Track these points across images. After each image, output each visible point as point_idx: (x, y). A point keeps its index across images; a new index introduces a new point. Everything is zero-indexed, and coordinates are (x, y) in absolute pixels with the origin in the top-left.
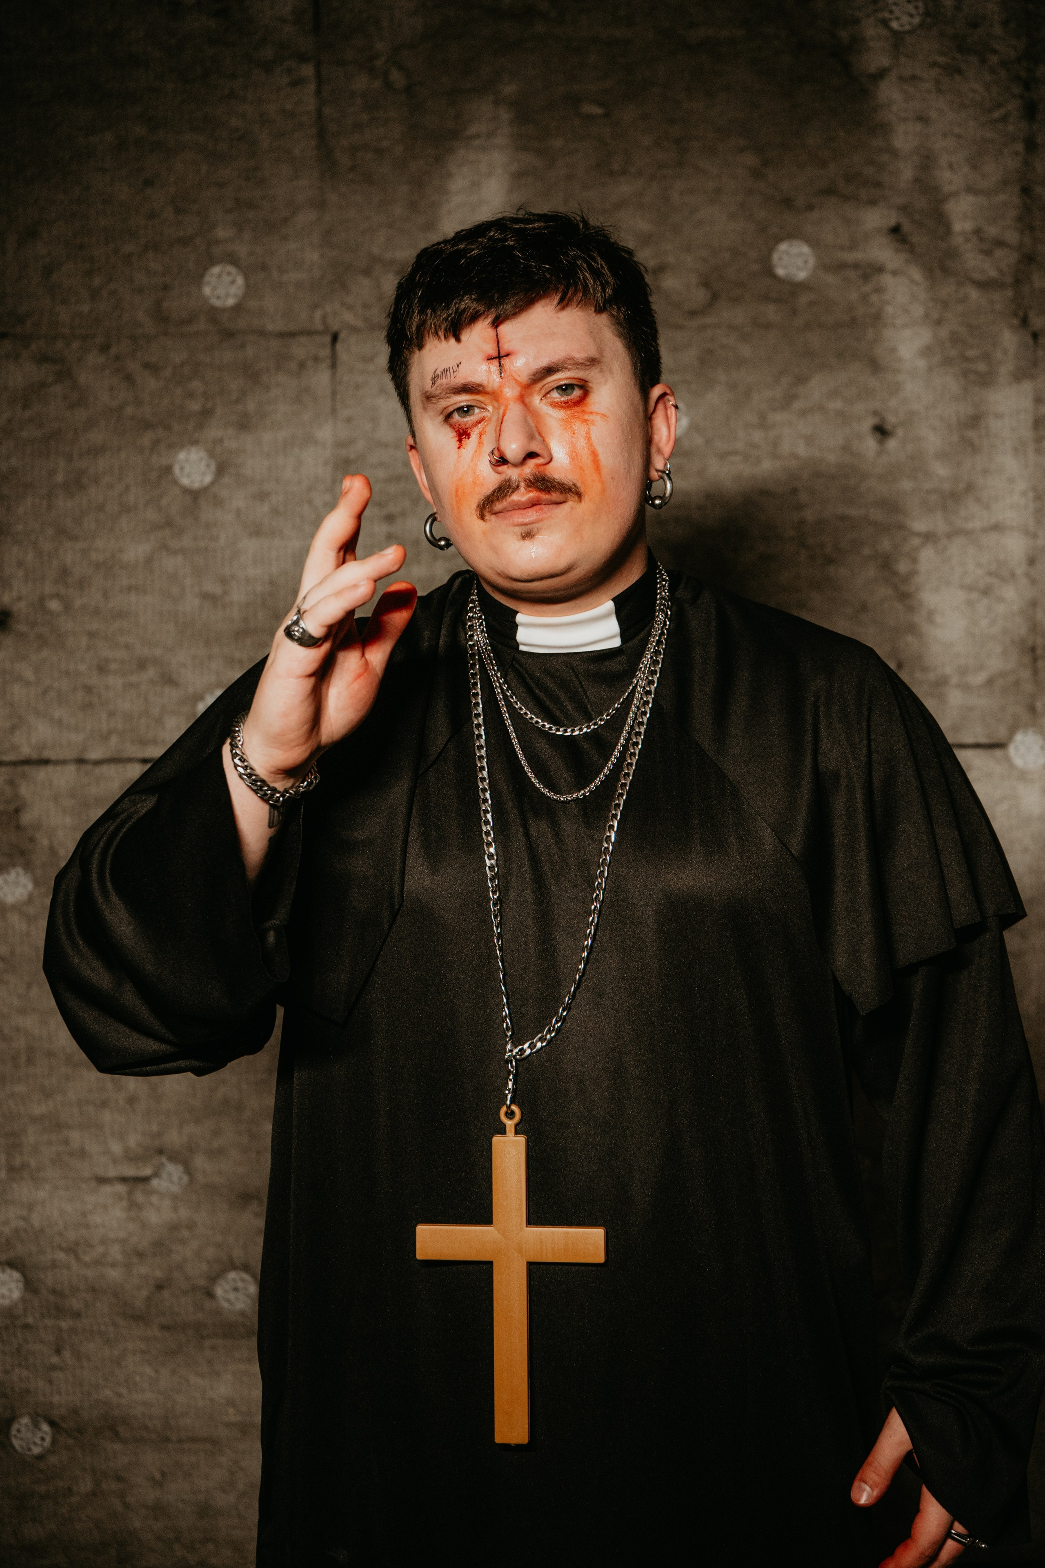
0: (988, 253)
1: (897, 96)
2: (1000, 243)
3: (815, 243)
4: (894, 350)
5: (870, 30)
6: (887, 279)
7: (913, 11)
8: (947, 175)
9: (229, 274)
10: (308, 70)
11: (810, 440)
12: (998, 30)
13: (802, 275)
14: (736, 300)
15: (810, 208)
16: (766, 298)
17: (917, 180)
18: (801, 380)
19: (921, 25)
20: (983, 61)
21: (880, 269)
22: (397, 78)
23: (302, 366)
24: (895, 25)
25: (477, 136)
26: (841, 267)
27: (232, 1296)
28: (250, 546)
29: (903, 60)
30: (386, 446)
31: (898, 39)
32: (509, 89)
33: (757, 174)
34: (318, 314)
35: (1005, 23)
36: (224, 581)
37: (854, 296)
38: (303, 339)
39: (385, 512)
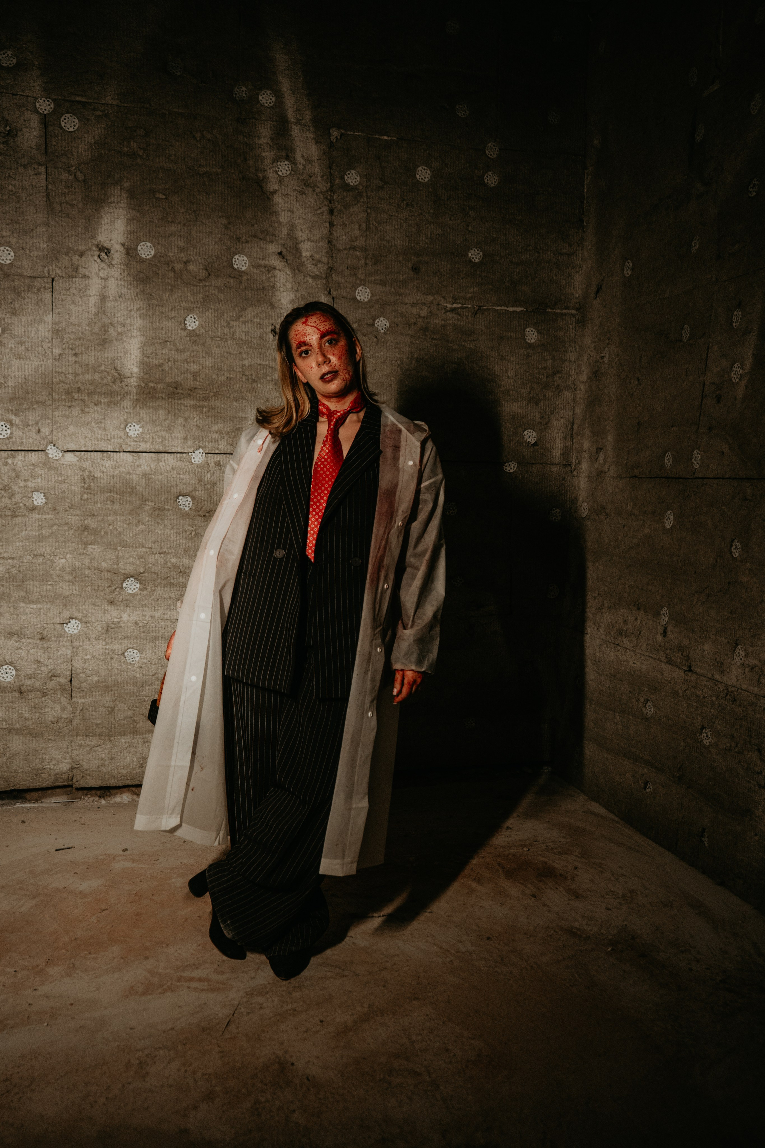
0: (316, 265)
1: (280, 201)
2: (319, 261)
3: (249, 256)
4: (280, 300)
5: (271, 174)
6: (277, 272)
7: (287, 169)
8: (300, 233)
9: (8, 250)
10: (42, 169)
11: (247, 333)
12: (319, 179)
13: (244, 268)
14: (217, 276)
15: (247, 242)
16: (230, 276)
17: (288, 235)
18: (244, 309)
19: (290, 174)
20: (314, 191)
21: (275, 269)
22: (79, 175)
23: (39, 290)
24: (280, 173)
25: (114, 202)
26: (260, 266)
27: (5, 676)
28: (16, 363)
29: (283, 187)
30: (75, 325)
31: (281, 179)
32: (126, 185)
33: (226, 228)
34: (46, 269)
35: (322, 177)
36: (5, 377)
37: (264, 278)
38: (39, 279)
39: (74, 352)
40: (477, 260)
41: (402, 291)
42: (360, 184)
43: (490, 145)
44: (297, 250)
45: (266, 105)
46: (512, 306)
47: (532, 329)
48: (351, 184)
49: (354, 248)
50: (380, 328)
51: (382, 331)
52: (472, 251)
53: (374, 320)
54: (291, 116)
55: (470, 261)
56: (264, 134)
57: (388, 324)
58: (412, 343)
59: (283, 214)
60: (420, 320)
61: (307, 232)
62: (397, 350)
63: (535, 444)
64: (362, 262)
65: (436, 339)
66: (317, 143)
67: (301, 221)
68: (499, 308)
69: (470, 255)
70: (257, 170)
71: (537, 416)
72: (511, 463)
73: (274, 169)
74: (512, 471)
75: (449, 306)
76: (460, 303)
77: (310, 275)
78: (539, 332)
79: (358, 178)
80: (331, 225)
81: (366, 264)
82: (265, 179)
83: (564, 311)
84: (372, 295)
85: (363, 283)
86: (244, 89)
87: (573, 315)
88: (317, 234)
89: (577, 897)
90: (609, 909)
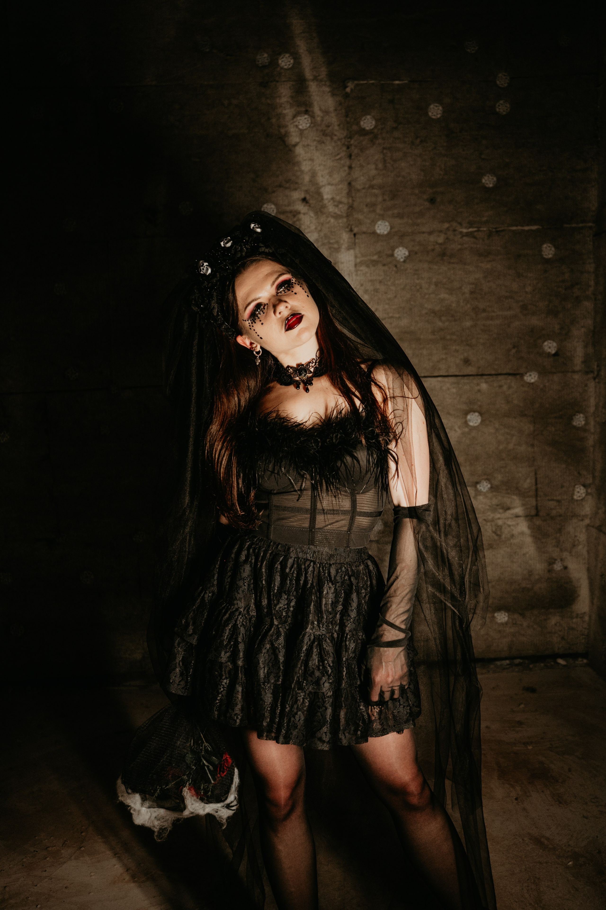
40: (491, 186)
41: (419, 221)
42: (375, 127)
43: (500, 75)
44: (319, 194)
45: (286, 67)
46: (528, 225)
47: (549, 245)
48: (367, 128)
49: (372, 187)
50: (399, 258)
51: (402, 260)
52: (486, 178)
53: (393, 250)
54: (308, 74)
55: (486, 188)
56: (284, 94)
57: (407, 253)
58: (430, 268)
59: (304, 163)
60: (437, 246)
61: (327, 177)
62: (416, 276)
63: (556, 354)
64: (380, 199)
65: (453, 263)
66: (333, 95)
67: (322, 167)
68: (514, 228)
69: (484, 181)
70: (279, 127)
71: (557, 327)
72: (531, 373)
73: (295, 124)
74: (533, 381)
75: (465, 231)
76: (476, 227)
77: (332, 217)
78: (556, 247)
79: (374, 123)
80: (350, 167)
81: (384, 200)
82: (287, 134)
83: (581, 225)
84: (391, 229)
85: (382, 217)
86: (266, 55)
87: (590, 228)
88: (337, 177)
89: (560, 803)
90: (587, 818)
